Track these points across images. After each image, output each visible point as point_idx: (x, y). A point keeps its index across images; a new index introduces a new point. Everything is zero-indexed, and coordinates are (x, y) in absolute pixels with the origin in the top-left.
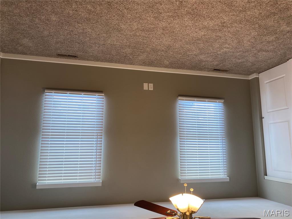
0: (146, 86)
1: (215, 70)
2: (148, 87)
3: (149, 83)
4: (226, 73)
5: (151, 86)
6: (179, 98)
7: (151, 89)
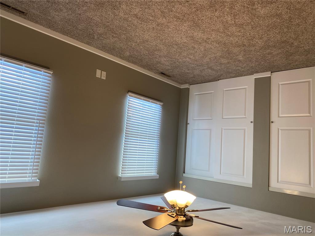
0: (98, 73)
1: (162, 73)
2: (101, 74)
3: (102, 70)
4: (167, 78)
5: (104, 73)
6: (130, 94)
7: (104, 78)
